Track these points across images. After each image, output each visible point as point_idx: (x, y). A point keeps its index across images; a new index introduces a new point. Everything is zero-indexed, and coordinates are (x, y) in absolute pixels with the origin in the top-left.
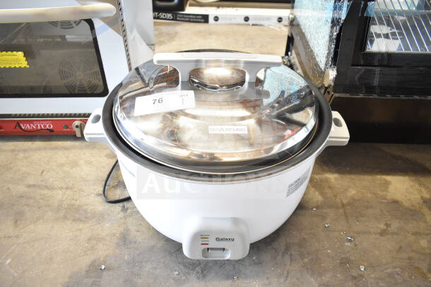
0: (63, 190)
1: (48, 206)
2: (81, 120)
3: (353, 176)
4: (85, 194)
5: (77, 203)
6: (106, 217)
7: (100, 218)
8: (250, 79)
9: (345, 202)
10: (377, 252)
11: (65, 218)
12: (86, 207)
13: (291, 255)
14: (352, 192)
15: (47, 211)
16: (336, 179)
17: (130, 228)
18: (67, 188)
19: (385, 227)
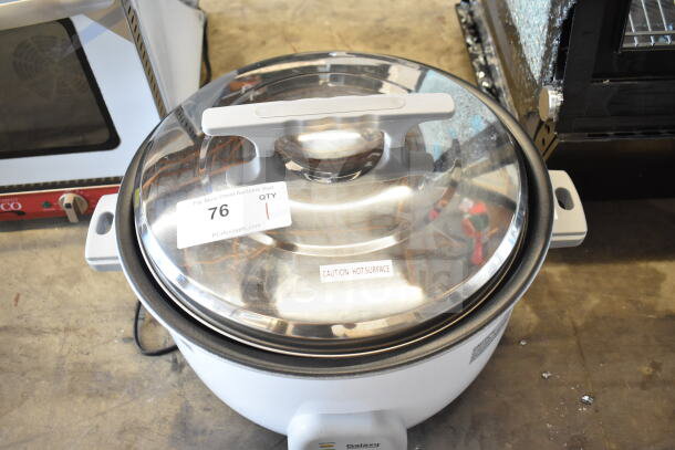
0: (62, 335)
1: (39, 369)
2: (74, 192)
3: (594, 268)
4: (103, 339)
5: (91, 359)
6: (146, 384)
7: (134, 387)
8: (393, 143)
9: (579, 323)
10: (634, 423)
11: (72, 390)
12: (106, 367)
13: (482, 437)
14: (594, 301)
15: (38, 380)
16: (563, 276)
17: (192, 403)
18: (67, 330)
19: (651, 370)
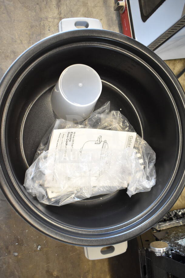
1: (41, 10)
19: (55, 276)
